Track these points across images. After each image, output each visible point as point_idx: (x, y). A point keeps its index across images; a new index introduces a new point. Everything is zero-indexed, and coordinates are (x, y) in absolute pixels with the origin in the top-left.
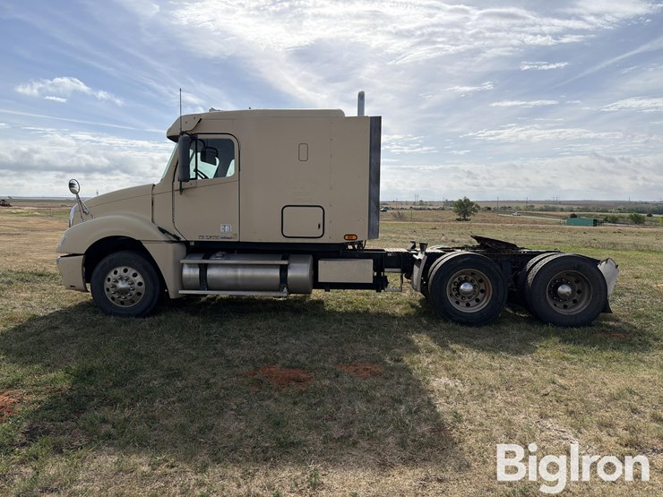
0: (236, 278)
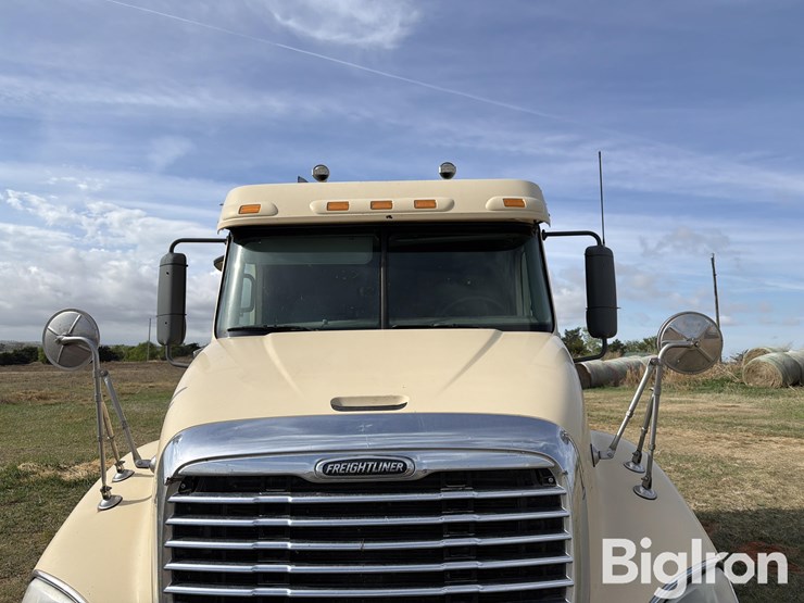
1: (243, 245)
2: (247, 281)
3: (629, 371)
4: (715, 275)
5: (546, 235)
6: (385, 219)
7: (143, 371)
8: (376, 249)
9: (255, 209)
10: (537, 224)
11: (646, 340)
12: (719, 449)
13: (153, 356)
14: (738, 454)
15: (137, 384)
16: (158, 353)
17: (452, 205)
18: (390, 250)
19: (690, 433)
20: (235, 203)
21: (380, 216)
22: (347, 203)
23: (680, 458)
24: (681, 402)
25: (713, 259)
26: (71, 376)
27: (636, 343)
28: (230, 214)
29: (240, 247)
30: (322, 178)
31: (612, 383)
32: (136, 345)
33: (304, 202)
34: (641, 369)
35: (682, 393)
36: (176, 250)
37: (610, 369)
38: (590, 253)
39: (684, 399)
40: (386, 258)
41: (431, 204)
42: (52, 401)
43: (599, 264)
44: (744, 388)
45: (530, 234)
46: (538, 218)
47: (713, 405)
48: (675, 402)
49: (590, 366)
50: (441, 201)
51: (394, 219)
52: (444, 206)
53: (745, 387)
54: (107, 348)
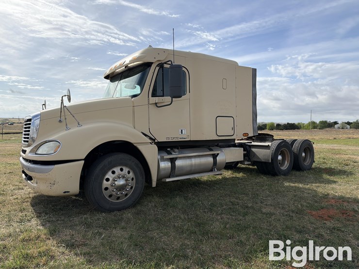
0: (191, 166)
13: (315, 127)
16: (317, 126)
17: (125, 62)
52: (123, 63)
54: (294, 124)
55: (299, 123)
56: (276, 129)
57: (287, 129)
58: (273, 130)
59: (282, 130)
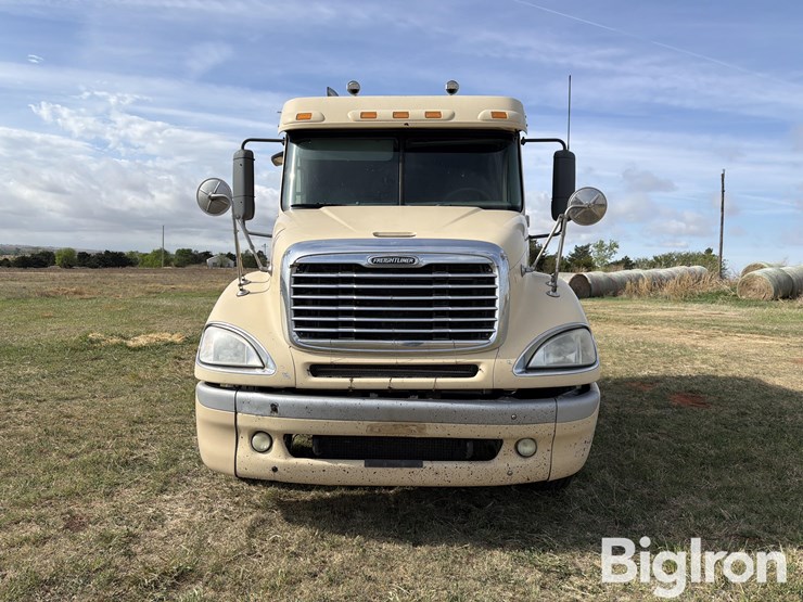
1: (297, 144)
2: (299, 171)
3: (628, 283)
4: (723, 191)
5: (524, 141)
6: (403, 126)
7: (161, 275)
8: (395, 150)
9: (307, 116)
10: (517, 132)
11: (655, 258)
12: (687, 340)
13: (167, 263)
14: (702, 343)
15: (159, 285)
16: (172, 260)
17: (453, 116)
18: (406, 150)
19: (667, 330)
20: (292, 111)
21: (399, 123)
22: (375, 113)
23: (650, 345)
24: (671, 310)
25: (723, 175)
26: (94, 277)
27: (645, 261)
28: (288, 119)
29: (295, 146)
30: (354, 92)
31: (611, 293)
32: (150, 252)
33: (343, 112)
34: (640, 281)
35: (676, 302)
36: (246, 147)
37: (610, 280)
38: (557, 156)
39: (676, 307)
40: (404, 156)
41: (437, 115)
42: (86, 296)
43: (564, 165)
44: (736, 300)
45: (511, 140)
46: (518, 127)
47: (701, 312)
48: (666, 310)
49: (591, 277)
50: (445, 113)
51: (410, 126)
52: (447, 117)
53: (738, 300)
54: (121, 254)
55: (132, 253)
56: (80, 266)
57: (106, 266)
58: (71, 267)
59: (96, 267)
